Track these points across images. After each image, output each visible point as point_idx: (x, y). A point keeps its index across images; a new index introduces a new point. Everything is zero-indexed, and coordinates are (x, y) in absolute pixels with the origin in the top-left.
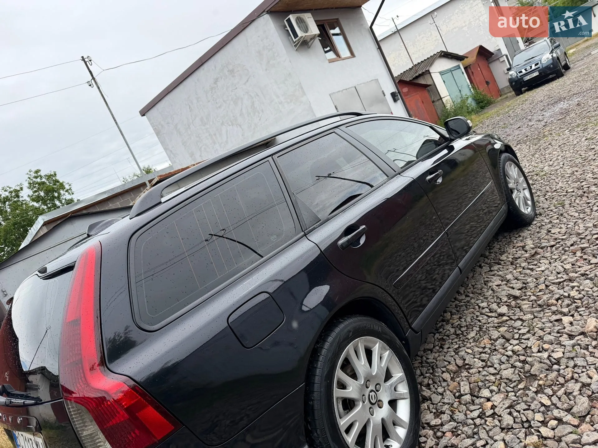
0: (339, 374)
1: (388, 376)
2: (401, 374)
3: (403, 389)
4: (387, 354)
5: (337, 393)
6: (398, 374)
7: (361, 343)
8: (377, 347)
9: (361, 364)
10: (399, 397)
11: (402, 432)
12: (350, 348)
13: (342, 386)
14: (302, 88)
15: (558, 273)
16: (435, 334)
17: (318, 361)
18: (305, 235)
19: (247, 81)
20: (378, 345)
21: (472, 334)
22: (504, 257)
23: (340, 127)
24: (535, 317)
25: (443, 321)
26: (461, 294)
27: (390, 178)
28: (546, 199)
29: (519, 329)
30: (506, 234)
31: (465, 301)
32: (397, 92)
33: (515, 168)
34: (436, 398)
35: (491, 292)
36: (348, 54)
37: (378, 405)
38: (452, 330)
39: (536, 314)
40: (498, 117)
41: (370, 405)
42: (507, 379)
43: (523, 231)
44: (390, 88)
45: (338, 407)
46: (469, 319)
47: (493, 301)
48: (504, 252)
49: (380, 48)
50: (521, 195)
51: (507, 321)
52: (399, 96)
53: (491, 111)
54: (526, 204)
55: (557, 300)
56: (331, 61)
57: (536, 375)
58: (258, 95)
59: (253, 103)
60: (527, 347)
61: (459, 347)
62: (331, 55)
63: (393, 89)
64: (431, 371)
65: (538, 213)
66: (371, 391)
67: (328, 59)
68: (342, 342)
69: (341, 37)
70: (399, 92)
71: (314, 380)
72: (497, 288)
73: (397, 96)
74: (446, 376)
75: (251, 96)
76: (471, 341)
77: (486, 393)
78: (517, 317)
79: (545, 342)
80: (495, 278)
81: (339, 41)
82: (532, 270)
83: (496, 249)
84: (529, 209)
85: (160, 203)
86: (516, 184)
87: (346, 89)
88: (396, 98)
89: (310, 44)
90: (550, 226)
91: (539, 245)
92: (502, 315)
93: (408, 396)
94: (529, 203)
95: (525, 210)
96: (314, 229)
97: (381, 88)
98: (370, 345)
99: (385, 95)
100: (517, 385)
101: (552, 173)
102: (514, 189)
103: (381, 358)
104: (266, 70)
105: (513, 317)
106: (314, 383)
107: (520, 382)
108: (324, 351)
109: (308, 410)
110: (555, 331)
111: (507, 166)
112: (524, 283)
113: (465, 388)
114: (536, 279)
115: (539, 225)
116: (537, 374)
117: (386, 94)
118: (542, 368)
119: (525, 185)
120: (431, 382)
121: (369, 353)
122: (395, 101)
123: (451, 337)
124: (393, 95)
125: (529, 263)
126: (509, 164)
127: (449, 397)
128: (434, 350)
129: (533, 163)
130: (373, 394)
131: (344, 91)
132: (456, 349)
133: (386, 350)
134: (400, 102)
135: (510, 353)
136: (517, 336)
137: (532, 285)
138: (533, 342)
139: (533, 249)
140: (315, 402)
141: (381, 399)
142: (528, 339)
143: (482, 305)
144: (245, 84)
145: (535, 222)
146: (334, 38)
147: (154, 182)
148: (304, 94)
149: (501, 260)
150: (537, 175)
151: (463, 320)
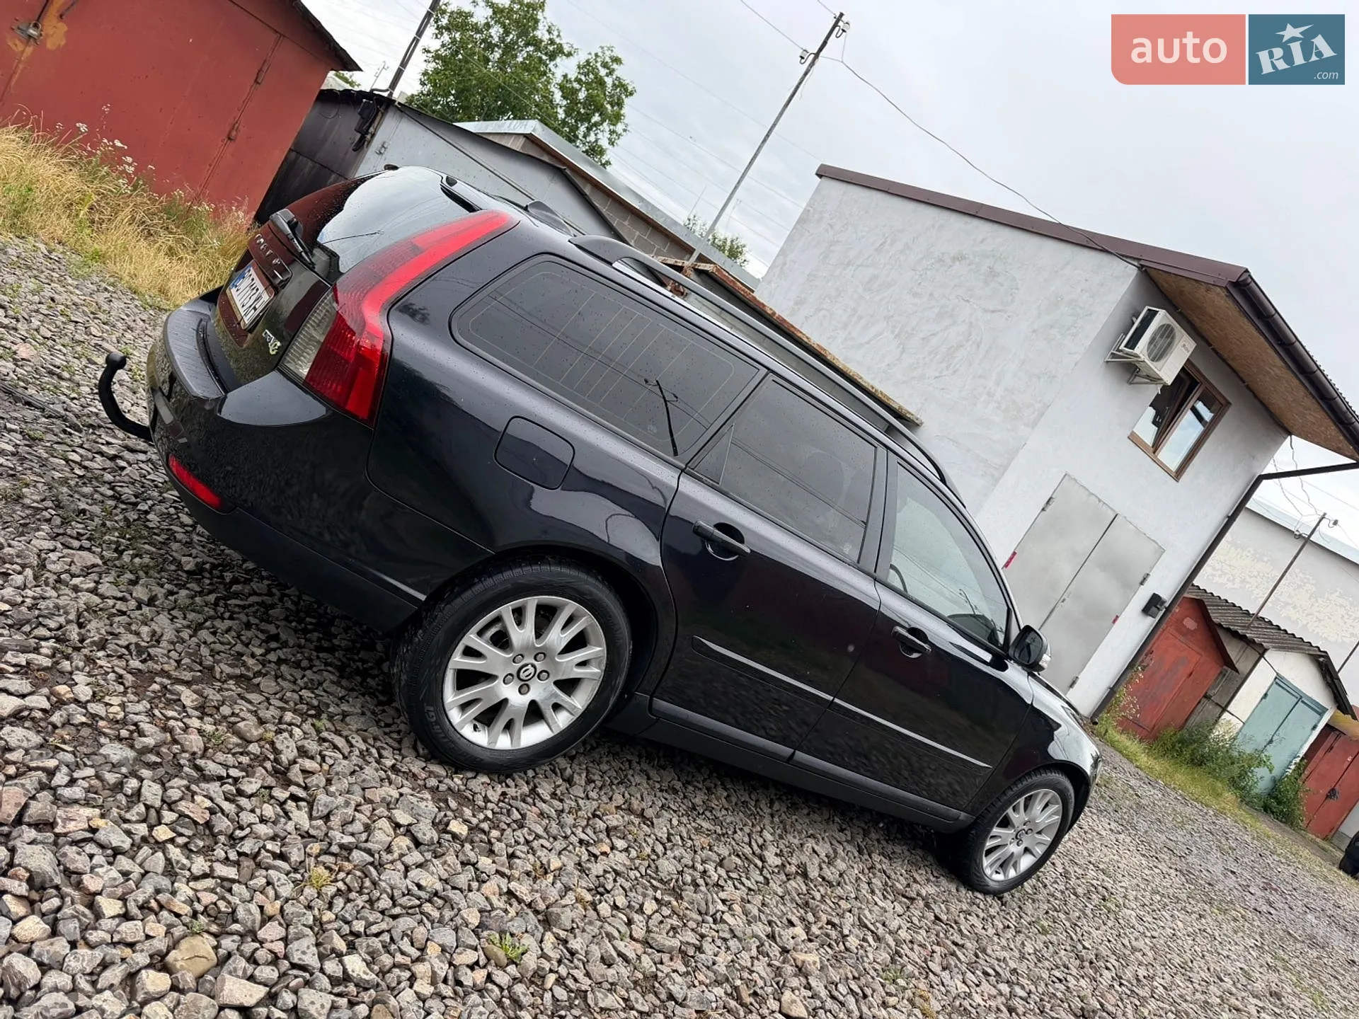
0: (531, 603)
1: (568, 686)
2: (580, 707)
3: (563, 720)
4: (595, 671)
5: (506, 610)
6: (579, 701)
7: (586, 621)
8: (596, 649)
9: (558, 636)
10: (548, 717)
11: (504, 742)
12: (571, 607)
13: (519, 614)
14: (1042, 415)
15: (884, 925)
16: (679, 780)
17: (530, 565)
18: (683, 471)
19: (993, 312)
20: (599, 649)
21: (706, 825)
22: (876, 858)
23: (891, 454)
24: (782, 897)
25: (708, 789)
26: (770, 807)
27: (858, 566)
28: (1047, 913)
29: (748, 878)
30: (930, 858)
31: (761, 813)
32: (1167, 605)
33: (1055, 813)
34: (578, 791)
35: (796, 841)
36: (1174, 466)
37: (521, 687)
38: (698, 801)
39: (787, 897)
40: (1253, 838)
41: (515, 674)
42: (657, 868)
43: (951, 881)
44: (1165, 584)
46: (729, 819)
47: (782, 847)
48: (890, 859)
49: (1231, 519)
50: (1014, 848)
51: (756, 865)
52: (1161, 613)
53: (1265, 826)
54: (1003, 866)
55: (829, 923)
56: (1134, 438)
57: (682, 898)
58: (978, 346)
59: (960, 346)
60: (722, 887)
61: (675, 811)
62: (1148, 432)
63: (1167, 594)
64: (616, 782)
65: (1004, 900)
66: (533, 666)
67: (1135, 430)
68: (574, 589)
69: (1200, 428)
70: (1168, 609)
71: (506, 571)
72: (810, 850)
73: (1159, 609)
74: (619, 800)
76: (693, 824)
77: (620, 844)
78: (768, 876)
79: (743, 907)
80: (828, 845)
81: (1187, 429)
82: (873, 892)
83: (889, 848)
84: (1000, 877)
85: (610, 264)
86: (1026, 828)
87: (1100, 501)
88: (1154, 609)
89: (1138, 379)
90: (982, 915)
91: (930, 901)
92: (762, 858)
93: (556, 731)
94: (1012, 873)
95: (991, 865)
96: (700, 480)
97: (1151, 568)
98: (592, 637)
99: (1142, 583)
100: (654, 879)
102: (1014, 827)
103: (583, 664)
104: (1034, 331)
105: (765, 872)
106: (501, 572)
107: (661, 881)
108: (546, 568)
109: (465, 580)
110: (770, 918)
111: (1046, 794)
112: (839, 884)
113: (615, 820)
114: (856, 898)
115: (978, 901)
116: (686, 899)
117: (1146, 583)
118: (699, 904)
119: (1039, 851)
120: (599, 784)
121: (578, 642)
122: (1146, 610)
123: (685, 801)
124: (1155, 601)
125: (885, 890)
126: (1053, 796)
127: (588, 807)
128: (651, 782)
129: (1134, 893)
130: (531, 670)
131: (1093, 498)
132: (669, 807)
133: (599, 667)
134: (1149, 622)
135: (700, 868)
136: (734, 875)
137: (839, 891)
138: (733, 894)
139: (919, 894)
140: (481, 585)
141: (532, 688)
142: (736, 888)
143: (765, 833)
144: (985, 311)
145: (979, 896)
146: (1188, 416)
147: (703, 266)
148: (1034, 425)
149: (870, 855)
150: (1104, 900)
151: (724, 812)
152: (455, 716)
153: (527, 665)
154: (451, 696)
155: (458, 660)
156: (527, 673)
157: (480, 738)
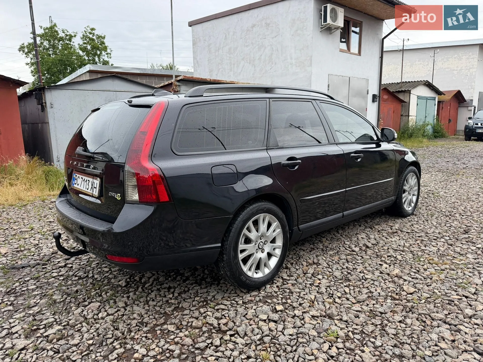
0: (250, 223)
1: (273, 241)
2: (281, 244)
3: (278, 252)
4: (279, 230)
5: (245, 231)
6: (279, 243)
7: (268, 217)
8: (275, 224)
9: (263, 227)
10: (274, 254)
11: (267, 271)
12: (262, 216)
13: (249, 230)
14: (311, 60)
15: (399, 246)
16: (311, 245)
17: (243, 211)
18: (267, 149)
19: (275, 37)
20: (276, 223)
21: (331, 253)
22: (377, 227)
23: (317, 101)
24: (370, 259)
25: (320, 241)
26: (339, 234)
27: (330, 144)
28: (426, 209)
29: (358, 260)
30: (387, 216)
31: (339, 237)
32: (378, 95)
33: (415, 179)
34: (293, 270)
35: (356, 239)
36: (357, 52)
37: (262, 251)
38: (322, 247)
39: (371, 258)
40: (441, 148)
41: (258, 248)
42: (335, 276)
43: (398, 219)
44: (374, 90)
45: (242, 240)
46: (334, 246)
47: (354, 243)
48: (379, 224)
49: (382, 58)
50: (410, 197)
51: (355, 255)
52: (378, 99)
53: (440, 142)
54: (410, 204)
55: (388, 256)
56: (342, 51)
57: (351, 280)
58: (278, 51)
59: (272, 54)
60: (356, 268)
61: (320, 255)
62: (344, 46)
63: (376, 92)
64: (298, 259)
65: (415, 214)
66: (262, 242)
67: (340, 48)
68: (259, 210)
69: (357, 36)
70: (379, 97)
71: (237, 219)
72: (361, 238)
73: (377, 98)
74: (305, 264)
75: (273, 48)
76: (328, 255)
77: (320, 277)
78: (361, 255)
79: (366, 270)
80: (363, 234)
81: (354, 38)
82: (387, 238)
83: (376, 221)
84: (410, 208)
85: (202, 96)
86: (410, 189)
87: (342, 76)
88: (375, 99)
89: (333, 31)
90: (415, 223)
91: (401, 229)
92: (353, 251)
93: (279, 257)
94: (413, 205)
95: (407, 207)
96: (273, 149)
97: (368, 87)
98: (272, 221)
99: (368, 94)
100: (338, 280)
101: (443, 197)
102: (407, 191)
103: (274, 231)
104: (292, 35)
105: (359, 255)
106: (237, 220)
107: (340, 280)
108: (248, 209)
109: (228, 231)
110: (375, 268)
111: (410, 175)
112: (377, 243)
113: (311, 271)
114: (386, 243)
115: (410, 220)
116: (352, 280)
117: (369, 93)
118: (356, 279)
119: (416, 193)
120: (295, 263)
121: (269, 225)
122: (373, 101)
123: (319, 250)
124: (374, 96)
125: (388, 235)
126: (412, 175)
127: (300, 272)
128: (306, 251)
129: (437, 186)
130: (262, 243)
131: (340, 77)
132: (318, 255)
133: (279, 228)
134: (376, 104)
135: (345, 267)
136: (354, 262)
137: (381, 245)
138: (360, 268)
139: (396, 230)
140: (233, 229)
141: (265, 249)
142: (359, 266)
143: (346, 243)
144: (273, 38)
145: (409, 218)
146: (353, 35)
147: (179, 78)
148: (311, 65)
149: (374, 228)
150: (433, 194)
151: (331, 245)
152: (250, 274)
153: (260, 243)
154: (245, 269)
155: (241, 256)
156: (261, 245)
157: (260, 275)
